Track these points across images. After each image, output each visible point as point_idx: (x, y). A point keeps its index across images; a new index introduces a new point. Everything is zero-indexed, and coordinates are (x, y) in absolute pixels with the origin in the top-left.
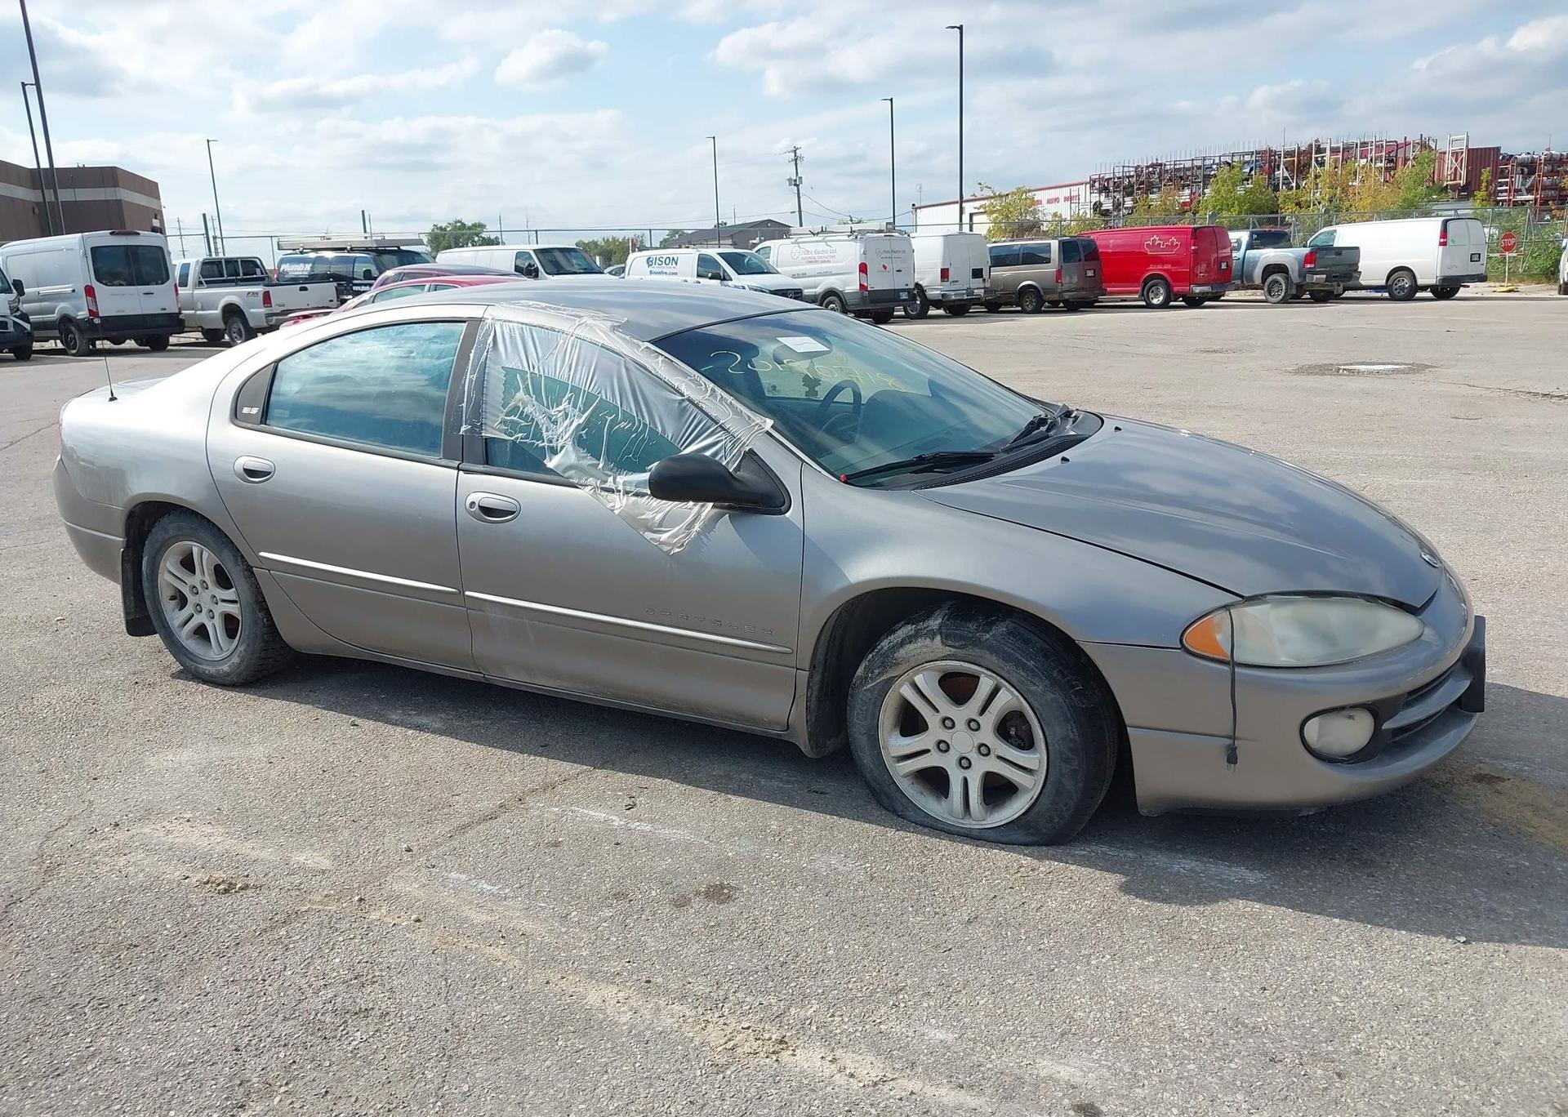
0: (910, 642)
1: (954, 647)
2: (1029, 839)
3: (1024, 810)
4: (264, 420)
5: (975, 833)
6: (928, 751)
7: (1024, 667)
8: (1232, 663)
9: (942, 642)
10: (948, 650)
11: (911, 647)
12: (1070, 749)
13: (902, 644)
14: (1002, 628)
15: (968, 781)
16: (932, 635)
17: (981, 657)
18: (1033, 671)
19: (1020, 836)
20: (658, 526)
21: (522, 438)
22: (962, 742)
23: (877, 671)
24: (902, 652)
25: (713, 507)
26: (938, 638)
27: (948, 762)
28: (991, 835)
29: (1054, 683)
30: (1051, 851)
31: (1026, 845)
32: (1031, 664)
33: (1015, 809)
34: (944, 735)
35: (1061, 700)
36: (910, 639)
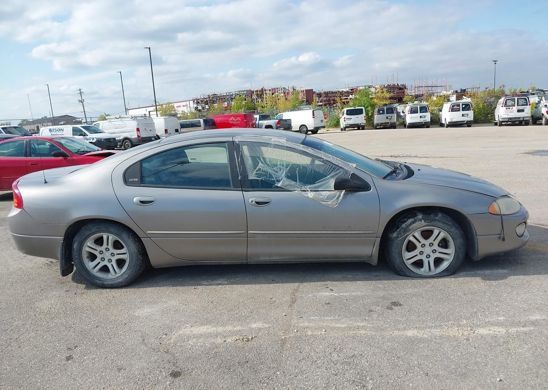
0: (414, 223)
1: (428, 222)
2: (449, 274)
3: (447, 266)
4: (141, 182)
5: (434, 276)
6: (417, 255)
7: (449, 225)
8: (501, 215)
9: (425, 222)
10: (426, 224)
11: (414, 224)
12: (461, 246)
13: (411, 224)
14: (440, 215)
15: (429, 261)
16: (421, 220)
17: (436, 224)
18: (451, 226)
19: (446, 274)
20: (326, 200)
21: (264, 178)
22: (428, 250)
23: (402, 234)
24: (411, 227)
25: (345, 191)
26: (423, 220)
27: (423, 257)
28: (439, 275)
29: (456, 228)
30: (455, 275)
32: (450, 223)
33: (445, 265)
34: (422, 249)
35: (459, 232)
36: (413, 223)
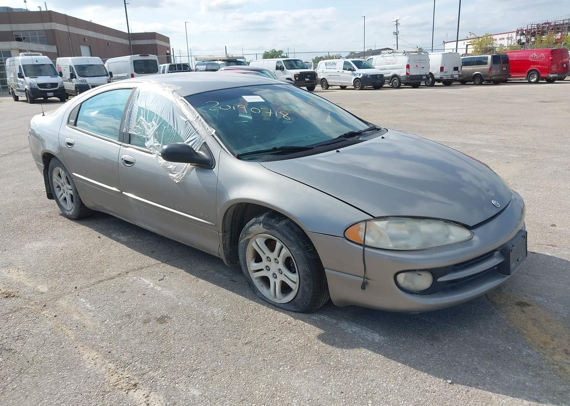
1: (266, 229)
2: (296, 310)
3: (293, 298)
4: (75, 124)
5: (277, 305)
6: (262, 270)
7: (289, 240)
8: (364, 245)
9: (263, 226)
10: (265, 230)
11: (254, 227)
12: (306, 275)
13: (251, 226)
14: (283, 223)
15: (276, 283)
16: (260, 223)
17: (275, 233)
18: (292, 241)
19: (292, 308)
20: (174, 171)
21: (140, 134)
22: (274, 267)
23: (245, 235)
24: (251, 228)
25: (190, 165)
26: (262, 224)
27: (269, 275)
28: (282, 306)
29: (300, 247)
30: (305, 316)
31: (295, 312)
32: (292, 238)
33: (290, 297)
34: (268, 264)
35: (302, 254)
36: (254, 224)
